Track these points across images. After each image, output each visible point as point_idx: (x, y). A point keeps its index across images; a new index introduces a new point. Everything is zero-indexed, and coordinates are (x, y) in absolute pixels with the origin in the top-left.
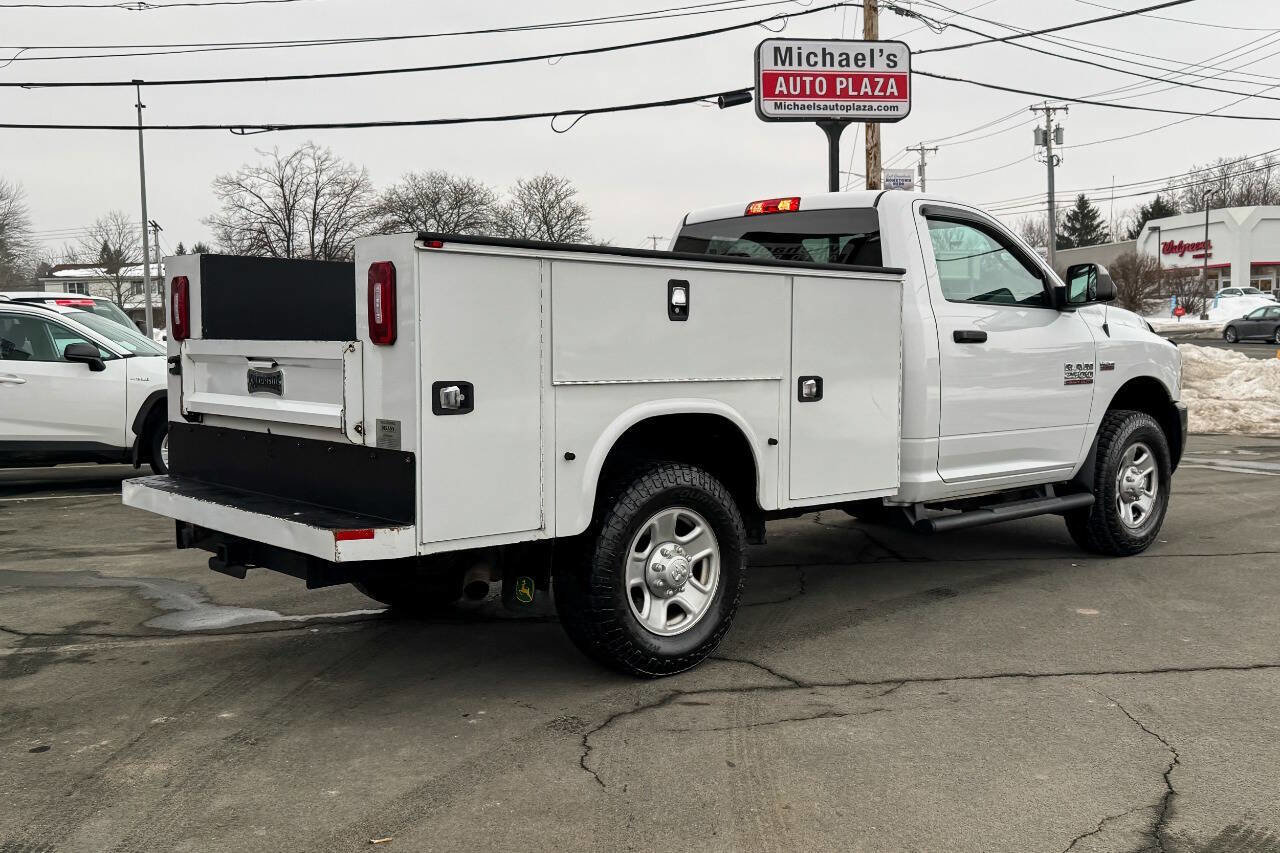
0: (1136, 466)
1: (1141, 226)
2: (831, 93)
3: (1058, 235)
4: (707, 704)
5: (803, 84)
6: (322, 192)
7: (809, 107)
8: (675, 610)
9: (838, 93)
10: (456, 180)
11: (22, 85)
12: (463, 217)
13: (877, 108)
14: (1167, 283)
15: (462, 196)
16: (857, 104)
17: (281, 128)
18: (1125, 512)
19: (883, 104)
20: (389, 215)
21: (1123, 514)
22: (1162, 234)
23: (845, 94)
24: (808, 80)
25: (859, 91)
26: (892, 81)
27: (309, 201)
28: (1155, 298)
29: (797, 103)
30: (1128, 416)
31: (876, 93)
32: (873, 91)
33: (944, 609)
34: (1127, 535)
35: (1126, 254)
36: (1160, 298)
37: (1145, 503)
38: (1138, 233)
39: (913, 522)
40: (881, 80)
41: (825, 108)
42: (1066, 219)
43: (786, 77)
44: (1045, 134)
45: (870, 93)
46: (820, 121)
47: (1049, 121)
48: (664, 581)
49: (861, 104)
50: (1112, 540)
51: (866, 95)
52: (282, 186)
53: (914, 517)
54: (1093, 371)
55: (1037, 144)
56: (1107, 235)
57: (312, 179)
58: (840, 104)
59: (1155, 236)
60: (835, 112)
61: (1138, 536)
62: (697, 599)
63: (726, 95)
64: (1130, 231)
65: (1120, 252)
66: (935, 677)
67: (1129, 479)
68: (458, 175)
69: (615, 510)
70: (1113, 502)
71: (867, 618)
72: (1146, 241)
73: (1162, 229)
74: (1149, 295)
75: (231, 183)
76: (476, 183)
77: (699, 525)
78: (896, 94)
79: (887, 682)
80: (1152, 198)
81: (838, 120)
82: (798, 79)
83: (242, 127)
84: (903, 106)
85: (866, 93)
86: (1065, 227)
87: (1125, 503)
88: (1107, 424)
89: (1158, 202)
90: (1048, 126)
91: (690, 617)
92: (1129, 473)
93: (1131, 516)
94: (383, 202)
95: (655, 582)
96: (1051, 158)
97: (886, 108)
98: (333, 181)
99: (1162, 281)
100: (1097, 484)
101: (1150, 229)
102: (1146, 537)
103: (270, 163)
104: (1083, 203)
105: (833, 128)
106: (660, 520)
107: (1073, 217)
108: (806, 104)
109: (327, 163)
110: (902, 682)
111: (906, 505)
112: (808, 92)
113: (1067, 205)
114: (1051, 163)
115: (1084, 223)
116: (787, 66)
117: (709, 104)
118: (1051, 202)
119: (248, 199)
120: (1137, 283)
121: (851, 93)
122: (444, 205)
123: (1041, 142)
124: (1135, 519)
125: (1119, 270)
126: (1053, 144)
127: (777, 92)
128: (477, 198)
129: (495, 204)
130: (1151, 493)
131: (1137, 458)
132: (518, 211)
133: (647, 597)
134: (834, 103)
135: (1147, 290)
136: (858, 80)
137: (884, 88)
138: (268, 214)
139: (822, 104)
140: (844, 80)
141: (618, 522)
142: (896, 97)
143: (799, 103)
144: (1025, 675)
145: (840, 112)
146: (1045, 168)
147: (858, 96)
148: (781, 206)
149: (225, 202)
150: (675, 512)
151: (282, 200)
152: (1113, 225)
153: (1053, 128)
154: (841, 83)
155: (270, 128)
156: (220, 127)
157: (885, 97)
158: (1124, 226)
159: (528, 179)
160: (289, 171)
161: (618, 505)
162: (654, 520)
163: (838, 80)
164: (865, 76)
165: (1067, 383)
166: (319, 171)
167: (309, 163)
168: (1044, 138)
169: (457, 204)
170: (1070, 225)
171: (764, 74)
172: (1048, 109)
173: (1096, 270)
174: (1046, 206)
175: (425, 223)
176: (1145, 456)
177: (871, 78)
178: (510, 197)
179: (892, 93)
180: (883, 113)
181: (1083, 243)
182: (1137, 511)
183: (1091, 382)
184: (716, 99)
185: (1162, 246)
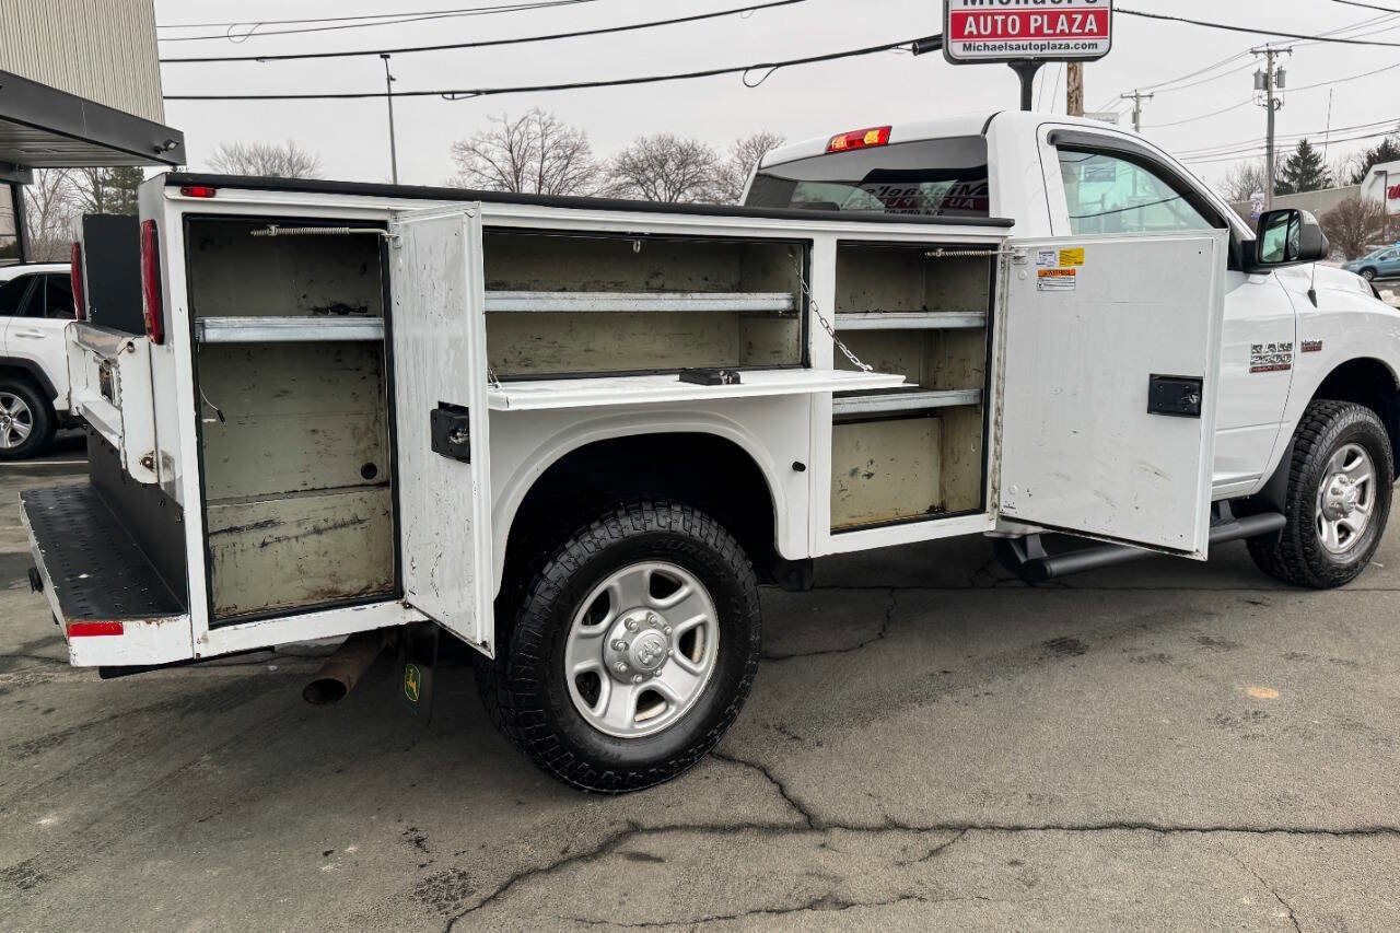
0: (1346, 473)
1: (1366, 170)
2: (1025, 32)
3: (1277, 181)
4: (660, 860)
5: (995, 23)
6: (548, 155)
7: (1000, 48)
8: (649, 699)
9: (1032, 31)
10: (682, 141)
11: (257, 59)
12: (688, 177)
13: (1075, 47)
14: (1392, 228)
15: (687, 157)
16: (1051, 42)
17: (489, 92)
18: (1328, 535)
19: (1081, 42)
20: (622, 177)
21: (1324, 537)
22: (1389, 179)
23: (1039, 32)
24: (999, 18)
25: (1055, 29)
26: (1091, 17)
27: (536, 165)
28: (1378, 244)
29: (987, 43)
30: (1337, 411)
31: (1074, 30)
32: (1070, 27)
33: (1064, 675)
34: (1330, 564)
35: (1349, 200)
36: (1384, 244)
37: (1357, 520)
38: (1363, 178)
39: (1023, 560)
40: (1079, 17)
41: (1018, 47)
42: (1286, 165)
43: (976, 16)
44: (1266, 77)
45: (1067, 31)
46: (1012, 62)
47: (1271, 64)
48: (628, 664)
49: (1057, 42)
50: (1307, 571)
51: (1062, 33)
52: (511, 151)
53: (1025, 552)
54: (1292, 353)
55: (1257, 88)
56: (1330, 180)
57: (538, 143)
58: (1033, 43)
59: (1382, 180)
60: (1029, 52)
61: (1345, 562)
62: (684, 684)
63: (921, 41)
64: (1354, 176)
65: (1344, 197)
66: (1013, 823)
67: (1335, 492)
68: (683, 138)
69: (545, 572)
70: (1311, 523)
71: (949, 689)
72: (1371, 186)
73: (1389, 173)
74: (1372, 241)
75: (467, 148)
76: (699, 145)
77: (686, 583)
78: (1095, 30)
79: (940, 828)
80: (1379, 142)
81: (1030, 60)
82: (989, 18)
83: (453, 93)
84: (1102, 44)
85: (1062, 31)
86: (1285, 172)
87: (1328, 520)
88: (1308, 420)
89: (1385, 145)
90: (1270, 69)
91: (673, 709)
92: (1335, 483)
93: (1336, 537)
94: (617, 164)
95: (615, 666)
96: (1271, 102)
97: (1084, 46)
98: (557, 145)
99: (1387, 226)
100: (1291, 499)
101: (1376, 173)
102: (1355, 565)
103: (500, 129)
104: (1305, 148)
105: (1026, 69)
106: (621, 580)
107: (1294, 163)
108: (997, 44)
109: (552, 128)
110: (963, 829)
111: (1014, 537)
112: (999, 32)
113: (1287, 150)
114: (1272, 107)
115: (1305, 169)
116: (977, 6)
117: (901, 51)
118: (1270, 147)
119: (480, 163)
120: (1359, 228)
121: (1046, 31)
122: (671, 165)
123: (1261, 85)
124: (1341, 540)
125: (1340, 215)
126: (1274, 87)
127: (966, 33)
128: (701, 158)
129: (717, 164)
130: (1365, 507)
131: (1347, 463)
132: (737, 170)
133: (605, 685)
134: (1028, 42)
135: (1370, 236)
136: (1053, 18)
137: (1082, 25)
138: (500, 177)
139: (1014, 43)
140: (1039, 18)
141: (548, 589)
142: (1095, 34)
143: (990, 44)
144: (1151, 827)
145: (1034, 52)
146: (1265, 112)
147: (1054, 34)
148: (867, 140)
149: (461, 167)
150: (648, 568)
151: (511, 164)
152: (1336, 170)
153: (1275, 70)
154: (1036, 21)
155: (478, 93)
156: (433, 93)
157: (1083, 34)
158: (1348, 171)
159: (746, 138)
160: (517, 137)
161: (550, 564)
162: (612, 581)
163: (1032, 18)
164: (1062, 13)
165: (1254, 370)
166: (544, 135)
167: (536, 128)
168: (1265, 81)
169: (683, 164)
170: (1290, 170)
171: (953, 15)
172: (1270, 52)
173: (1299, 217)
174: (1265, 151)
175: (654, 183)
176: (1358, 461)
177: (1069, 15)
178: (731, 157)
179: (1091, 30)
180: (1081, 52)
181: (1303, 188)
182: (1344, 530)
183: (1288, 367)
184: (910, 46)
185: (1388, 191)
